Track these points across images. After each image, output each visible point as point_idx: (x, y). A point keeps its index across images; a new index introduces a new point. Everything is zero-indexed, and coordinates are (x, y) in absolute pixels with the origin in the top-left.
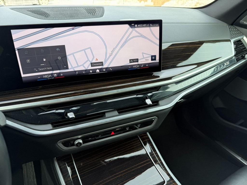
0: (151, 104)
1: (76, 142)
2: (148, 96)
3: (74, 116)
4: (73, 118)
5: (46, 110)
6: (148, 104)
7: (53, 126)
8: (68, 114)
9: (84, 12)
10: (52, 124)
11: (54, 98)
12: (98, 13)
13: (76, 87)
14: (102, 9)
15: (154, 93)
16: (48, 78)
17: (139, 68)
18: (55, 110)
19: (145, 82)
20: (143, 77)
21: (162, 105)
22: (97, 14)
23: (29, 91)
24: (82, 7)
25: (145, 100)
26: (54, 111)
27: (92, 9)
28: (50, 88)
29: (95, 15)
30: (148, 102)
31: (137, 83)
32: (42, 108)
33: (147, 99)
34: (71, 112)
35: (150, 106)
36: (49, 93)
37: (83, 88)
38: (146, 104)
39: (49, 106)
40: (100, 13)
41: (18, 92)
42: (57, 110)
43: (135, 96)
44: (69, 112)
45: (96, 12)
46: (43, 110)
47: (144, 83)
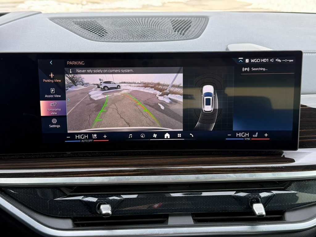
0: (263, 215)
2: (260, 197)
3: (110, 212)
4: (107, 214)
5: (68, 194)
6: (257, 213)
7: (75, 224)
8: (102, 207)
9: (167, 28)
10: (74, 220)
11: (84, 175)
12: (193, 29)
13: (124, 161)
14: (203, 23)
15: (275, 192)
16: (83, 139)
17: (249, 139)
18: (83, 196)
19: (256, 168)
20: (257, 157)
21: (291, 220)
22: (190, 33)
23: (50, 158)
24: (166, 17)
25: (253, 203)
26: (80, 198)
27: (185, 21)
28: (83, 156)
29: (186, 33)
30: (259, 209)
31: (240, 168)
32: (63, 189)
33: (258, 202)
34: (108, 203)
35: (261, 219)
36: (79, 165)
37: (135, 163)
38: (253, 213)
39: (75, 187)
40: (196, 30)
41: (33, 158)
42: (86, 197)
43: (232, 193)
44: (104, 204)
45: (190, 29)
46: (64, 193)
47: (255, 169)
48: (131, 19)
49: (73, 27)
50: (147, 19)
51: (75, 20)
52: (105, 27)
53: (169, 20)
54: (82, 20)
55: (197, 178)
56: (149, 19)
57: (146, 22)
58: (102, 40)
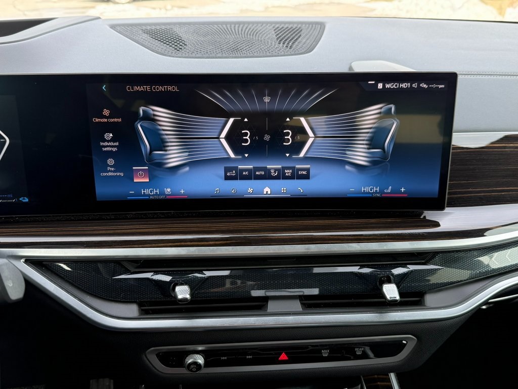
0: (397, 301)
1: (190, 360)
2: (393, 275)
3: (188, 296)
5: (133, 270)
6: (388, 297)
7: (142, 310)
8: (178, 289)
9: (269, 38)
10: (140, 305)
11: (154, 245)
12: (304, 40)
14: (317, 32)
15: (412, 268)
16: (152, 195)
17: (378, 195)
18: (152, 273)
19: (388, 235)
20: (389, 220)
21: (433, 306)
22: (300, 45)
24: (267, 23)
25: (382, 282)
26: (148, 275)
27: (294, 29)
28: (153, 218)
29: (294, 46)
30: (391, 291)
31: (366, 235)
32: (122, 263)
33: (389, 282)
34: (186, 284)
35: (393, 305)
36: (147, 230)
38: (383, 296)
39: (141, 260)
40: (308, 41)
42: (156, 274)
43: (355, 269)
44: (182, 284)
45: (300, 39)
46: (125, 267)
47: (386, 237)
48: (220, 26)
49: (141, 37)
50: (241, 26)
51: (144, 28)
52: (184, 37)
53: (271, 27)
54: (153, 28)
55: (308, 249)
56: (244, 26)
57: (240, 30)
58: (178, 55)
